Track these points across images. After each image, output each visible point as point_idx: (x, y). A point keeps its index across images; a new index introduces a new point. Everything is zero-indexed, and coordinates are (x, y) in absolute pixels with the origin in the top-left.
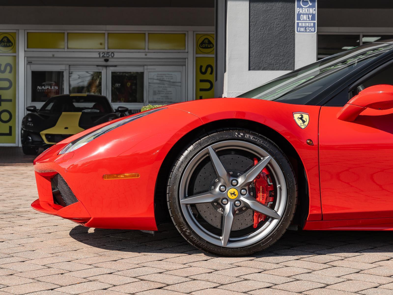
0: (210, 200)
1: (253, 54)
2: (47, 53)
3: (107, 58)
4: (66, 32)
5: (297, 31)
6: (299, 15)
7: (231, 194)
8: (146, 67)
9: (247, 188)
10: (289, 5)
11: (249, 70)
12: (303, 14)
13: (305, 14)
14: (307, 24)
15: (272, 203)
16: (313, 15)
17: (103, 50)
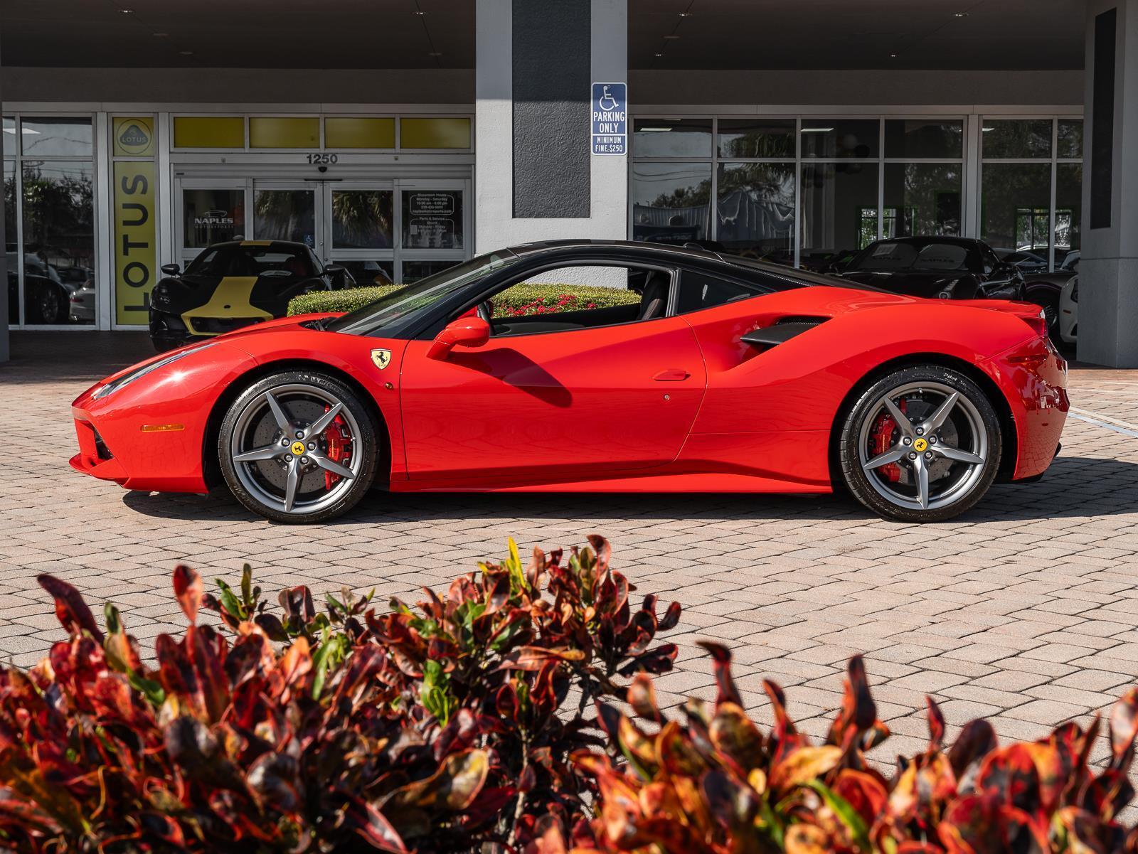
0: (270, 457)
1: (519, 190)
2: (212, 156)
3: (325, 166)
4: (246, 117)
5: (594, 152)
6: (597, 123)
7: (296, 449)
8: (396, 182)
9: (315, 441)
10: (579, 105)
11: (514, 216)
12: (604, 123)
13: (607, 122)
14: (611, 140)
15: (348, 459)
16: (621, 124)
17: (316, 151)
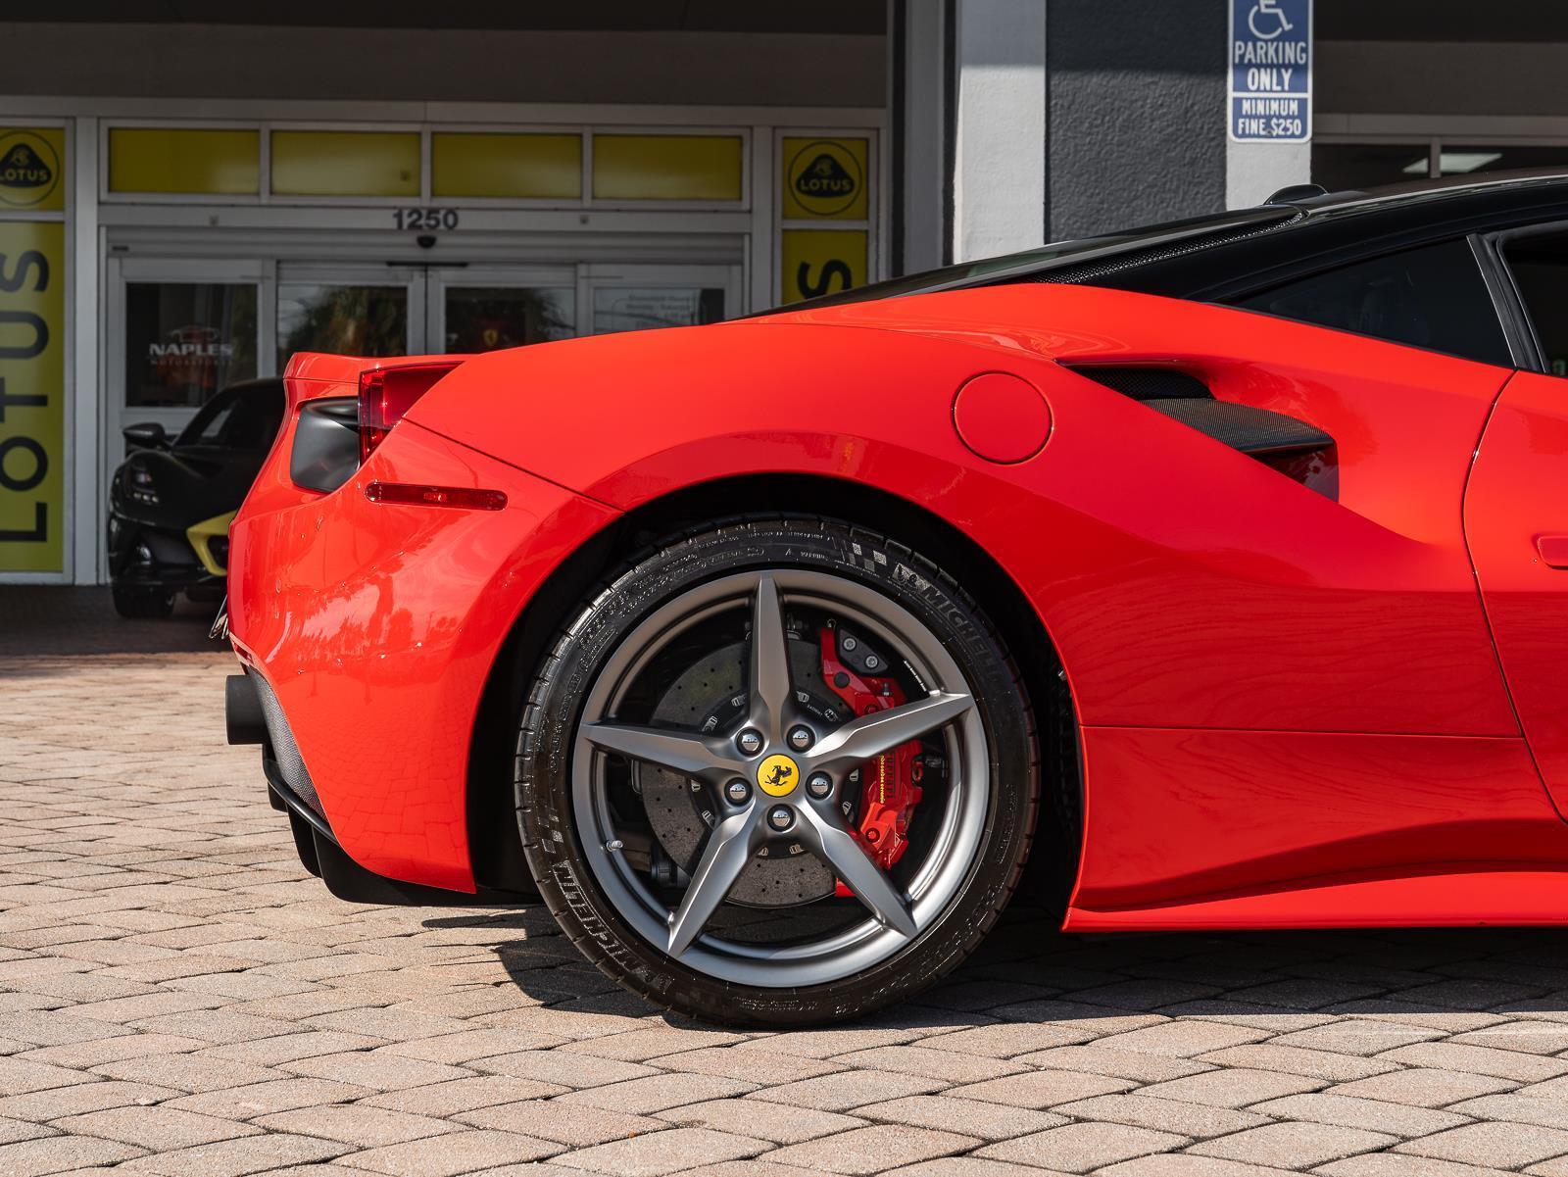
2: (187, 211)
3: (431, 234)
4: (265, 128)
5: (1236, 133)
6: (1242, 68)
8: (583, 270)
13: (1266, 66)
14: (1275, 106)
16: (1299, 70)
17: (413, 202)
